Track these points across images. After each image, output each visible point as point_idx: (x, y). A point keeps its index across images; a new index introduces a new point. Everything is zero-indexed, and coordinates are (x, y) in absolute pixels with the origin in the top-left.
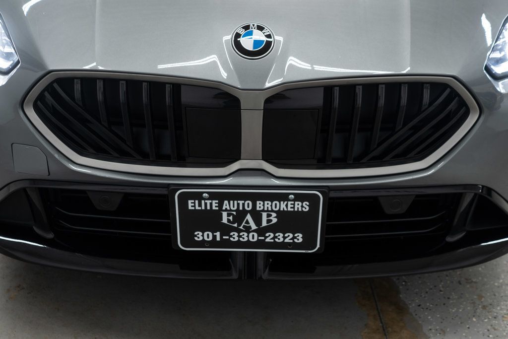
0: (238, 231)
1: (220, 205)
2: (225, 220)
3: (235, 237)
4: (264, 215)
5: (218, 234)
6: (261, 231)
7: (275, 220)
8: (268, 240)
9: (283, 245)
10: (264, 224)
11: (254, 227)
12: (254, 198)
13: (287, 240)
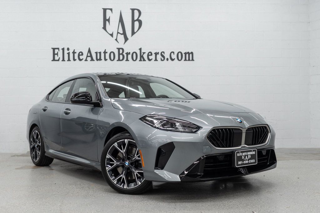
0: (245, 160)
1: (242, 154)
2: (243, 158)
3: (245, 162)
4: (249, 155)
5: (242, 162)
6: (248, 160)
7: (250, 157)
8: (250, 162)
9: (252, 163)
10: (249, 158)
11: (247, 159)
12: (247, 152)
13: (252, 162)
